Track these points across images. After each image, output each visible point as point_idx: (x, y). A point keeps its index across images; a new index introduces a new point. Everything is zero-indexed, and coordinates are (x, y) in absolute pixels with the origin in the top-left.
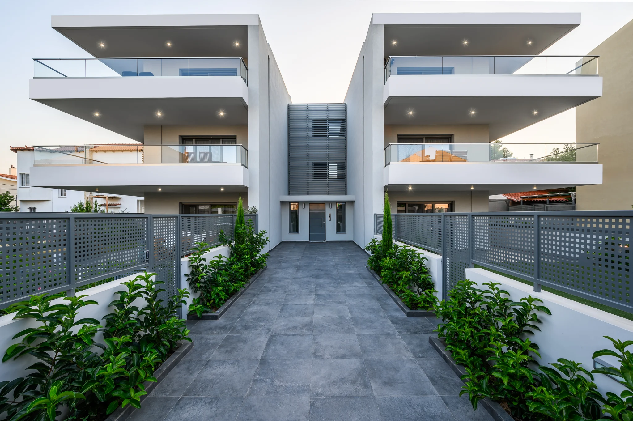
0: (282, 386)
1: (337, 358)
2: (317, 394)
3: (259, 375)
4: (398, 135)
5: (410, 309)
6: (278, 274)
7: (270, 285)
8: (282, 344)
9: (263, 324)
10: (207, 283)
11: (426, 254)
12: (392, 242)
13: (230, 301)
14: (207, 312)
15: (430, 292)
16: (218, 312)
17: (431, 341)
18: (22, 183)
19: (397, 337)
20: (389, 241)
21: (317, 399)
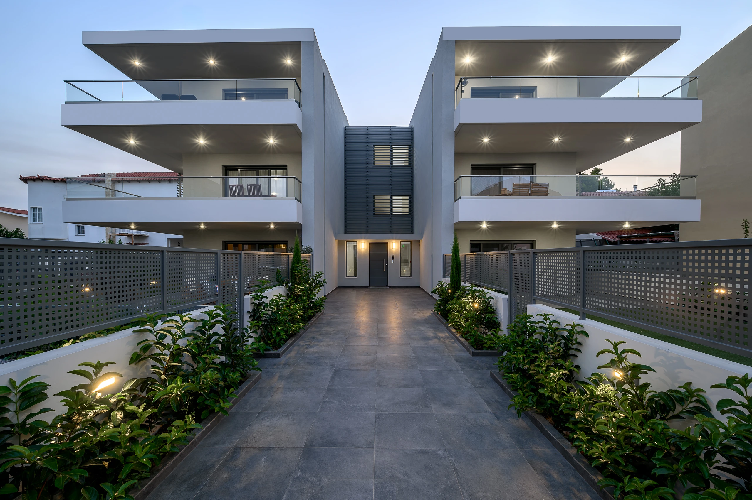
0: (349, 406)
1: (401, 387)
2: (382, 411)
3: (328, 398)
4: (472, 165)
5: (476, 349)
6: (337, 319)
7: (328, 329)
8: (347, 376)
9: (326, 361)
10: (268, 322)
11: (493, 293)
12: (460, 284)
13: (290, 342)
14: (269, 350)
15: (495, 332)
16: (280, 351)
17: (492, 375)
18: (34, 219)
19: (460, 372)
20: (457, 283)
21: (382, 414)
